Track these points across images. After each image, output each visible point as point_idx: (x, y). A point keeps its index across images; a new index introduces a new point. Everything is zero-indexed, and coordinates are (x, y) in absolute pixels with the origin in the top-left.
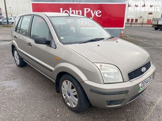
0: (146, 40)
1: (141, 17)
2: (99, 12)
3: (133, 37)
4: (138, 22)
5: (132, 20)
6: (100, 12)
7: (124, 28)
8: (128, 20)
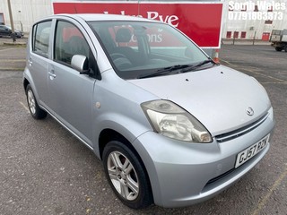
0: (260, 70)
1: (252, 29)
2: (174, 18)
3: (237, 63)
4: (247, 37)
5: (236, 33)
6: (177, 18)
7: (219, 47)
8: (229, 34)
